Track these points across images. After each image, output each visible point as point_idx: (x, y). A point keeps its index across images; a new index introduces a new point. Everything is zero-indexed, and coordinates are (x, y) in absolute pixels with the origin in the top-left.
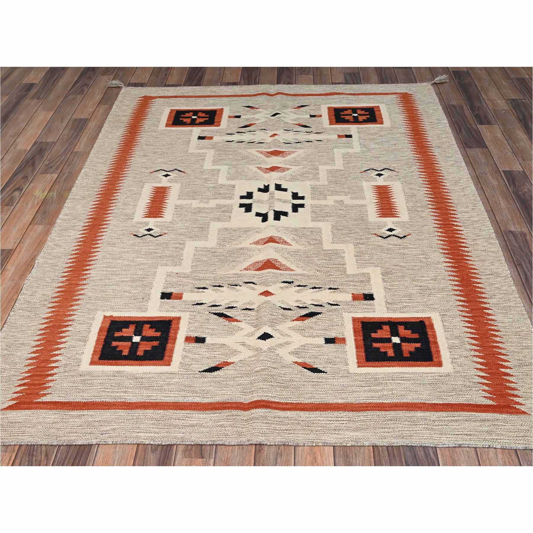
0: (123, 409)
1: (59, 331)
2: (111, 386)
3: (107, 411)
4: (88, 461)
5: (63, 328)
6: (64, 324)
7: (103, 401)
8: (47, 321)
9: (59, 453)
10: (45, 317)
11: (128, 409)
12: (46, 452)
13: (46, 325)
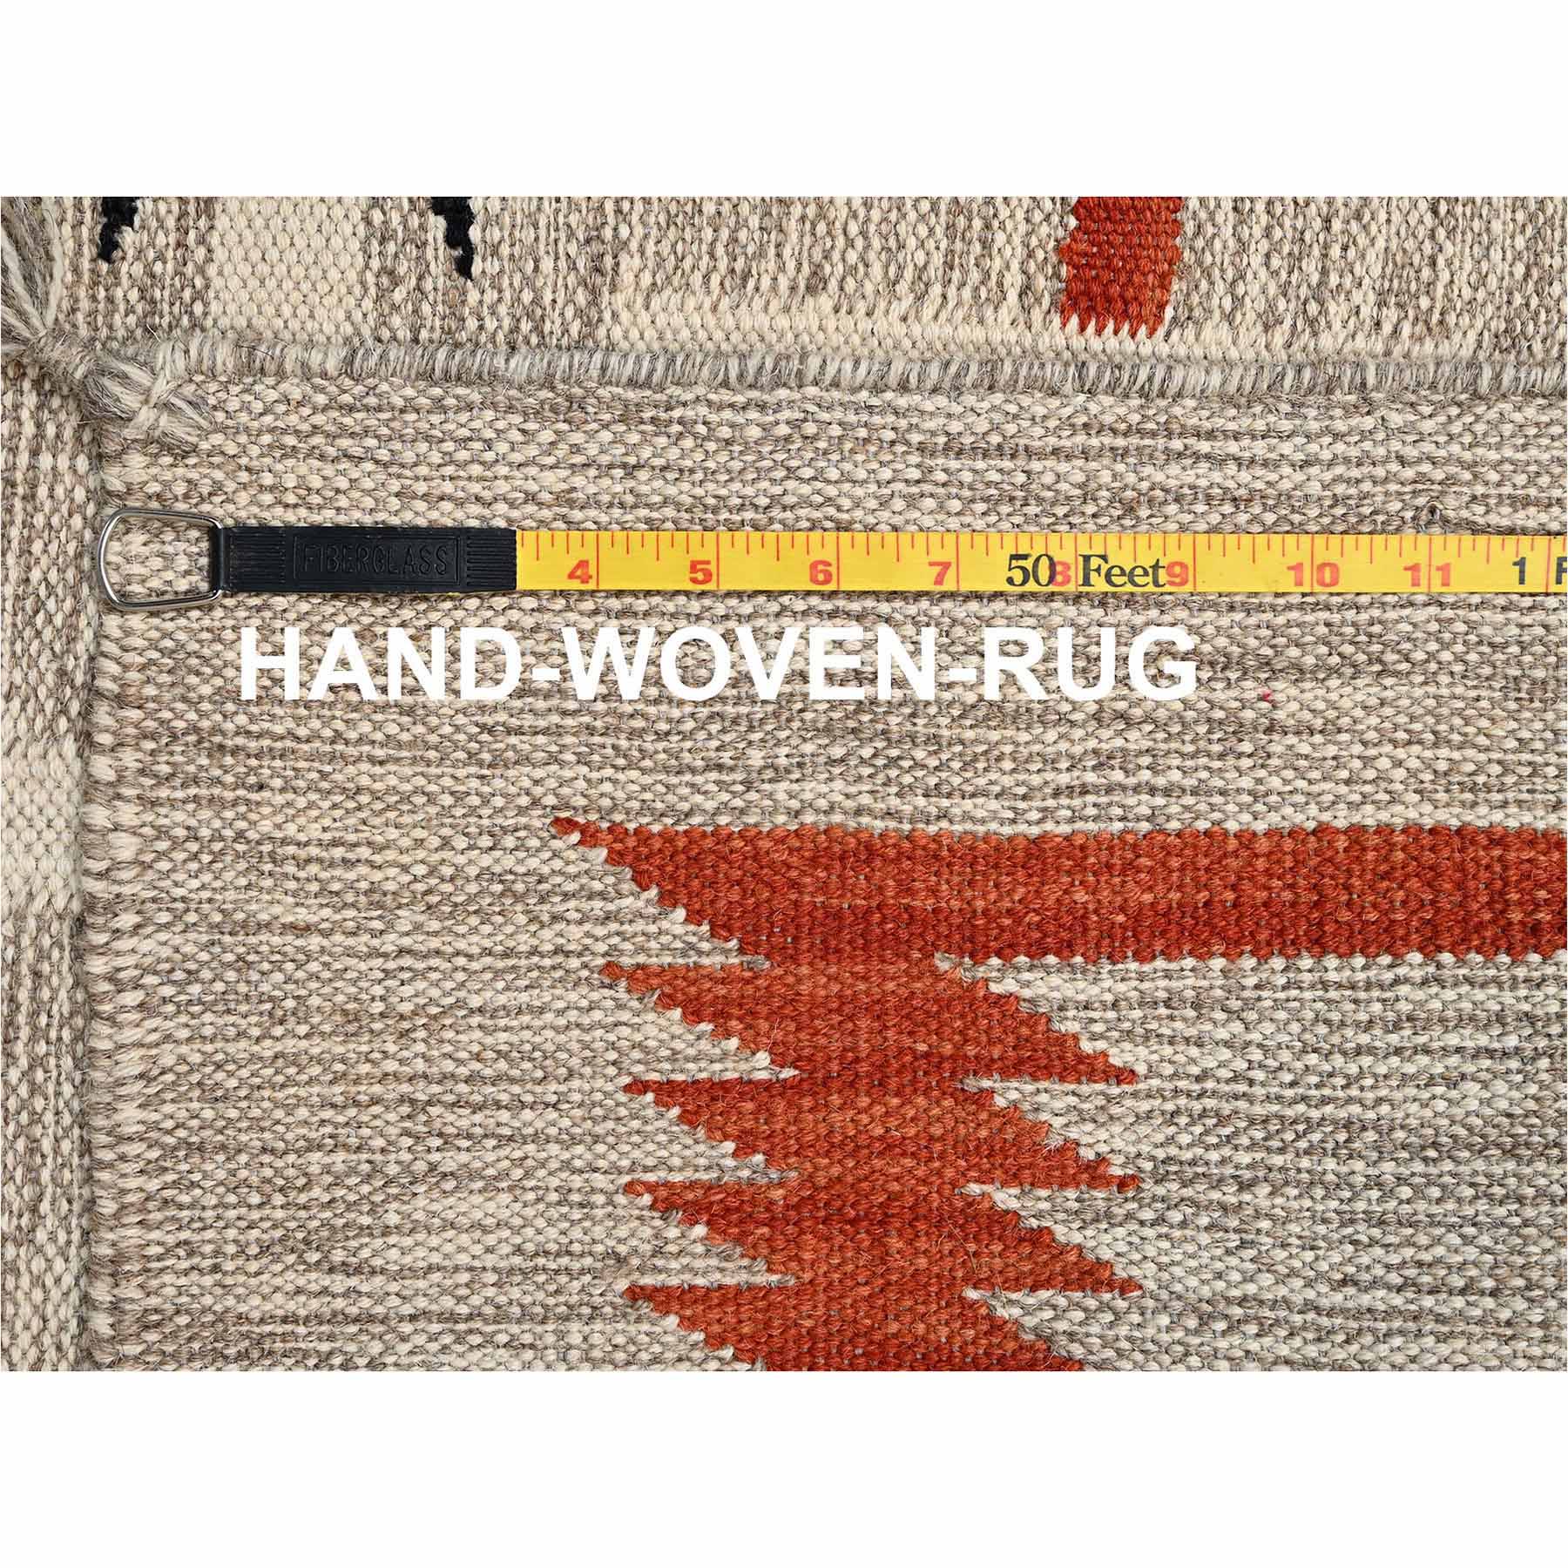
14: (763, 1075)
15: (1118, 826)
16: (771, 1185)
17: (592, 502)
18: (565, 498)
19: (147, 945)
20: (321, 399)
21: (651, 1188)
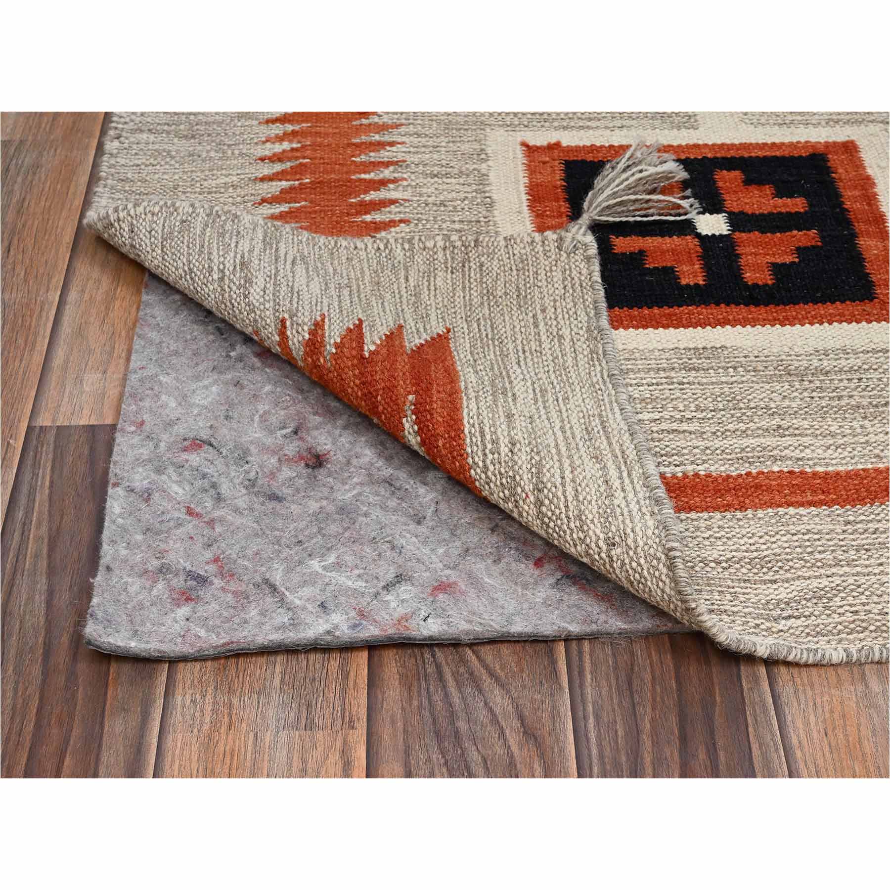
0: (811, 504)
1: (351, 205)
2: (698, 409)
3: (739, 515)
4: (756, 752)
5: (366, 192)
6: (363, 176)
7: (696, 475)
8: (278, 167)
9: (591, 720)
10: (267, 153)
11: (834, 502)
12: (522, 719)
13: (285, 184)
14: (366, 348)
15: (469, 450)
16: (325, 357)
17: (560, 344)
18: (561, 337)
19: (398, 251)
20: (583, 278)
21: (323, 320)
